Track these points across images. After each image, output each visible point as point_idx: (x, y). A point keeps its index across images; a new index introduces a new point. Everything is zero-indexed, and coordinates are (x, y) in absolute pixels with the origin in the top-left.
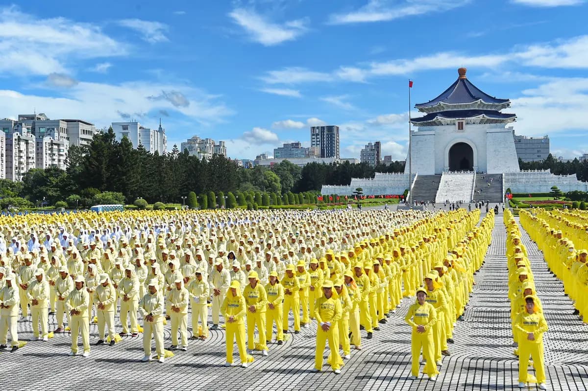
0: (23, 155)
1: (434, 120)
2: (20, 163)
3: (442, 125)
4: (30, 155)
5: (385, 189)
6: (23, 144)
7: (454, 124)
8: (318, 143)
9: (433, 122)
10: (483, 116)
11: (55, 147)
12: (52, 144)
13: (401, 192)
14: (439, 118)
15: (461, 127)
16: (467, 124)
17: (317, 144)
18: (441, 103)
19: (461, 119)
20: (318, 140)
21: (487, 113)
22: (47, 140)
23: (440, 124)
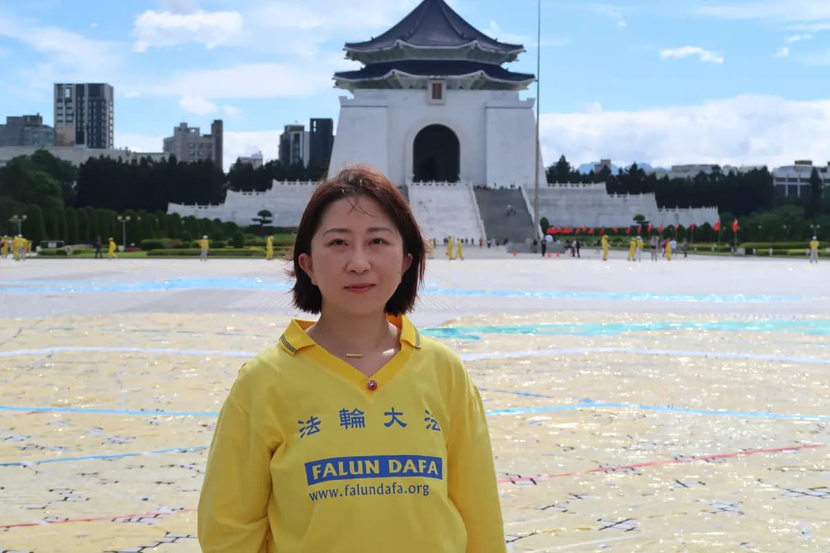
1: (386, 76)
3: (401, 88)
7: (424, 88)
8: (70, 118)
9: (383, 80)
10: (482, 74)
14: (398, 73)
15: (437, 94)
16: (449, 88)
17: (67, 121)
18: (401, 42)
19: (438, 77)
20: (70, 112)
23: (397, 85)
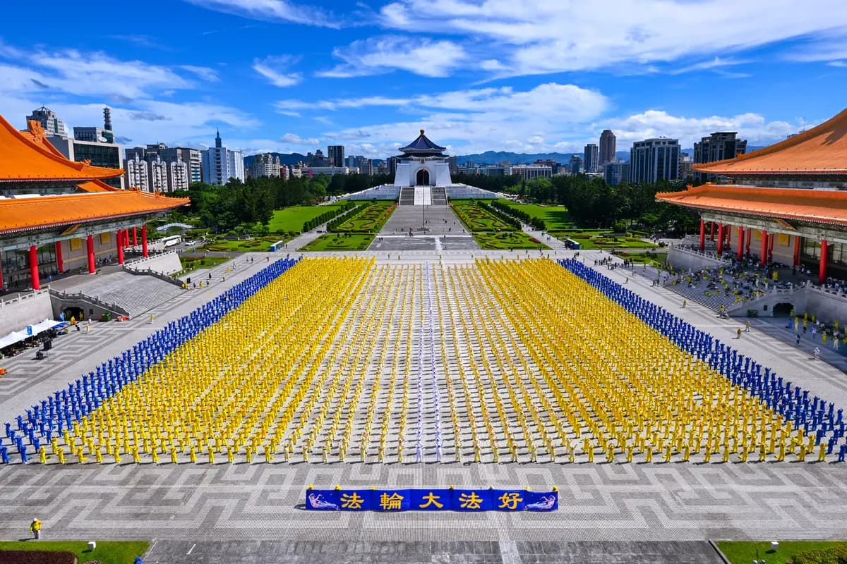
0: (159, 175)
1: (409, 157)
2: (157, 180)
4: (164, 175)
5: (386, 196)
6: (158, 168)
7: (419, 160)
8: (332, 155)
9: (408, 159)
10: (434, 157)
11: (179, 168)
12: (176, 166)
13: (394, 198)
14: (412, 157)
15: (423, 162)
16: (426, 160)
18: (412, 148)
19: (423, 157)
20: (332, 153)
21: (436, 154)
22: (173, 164)
23: (412, 160)
